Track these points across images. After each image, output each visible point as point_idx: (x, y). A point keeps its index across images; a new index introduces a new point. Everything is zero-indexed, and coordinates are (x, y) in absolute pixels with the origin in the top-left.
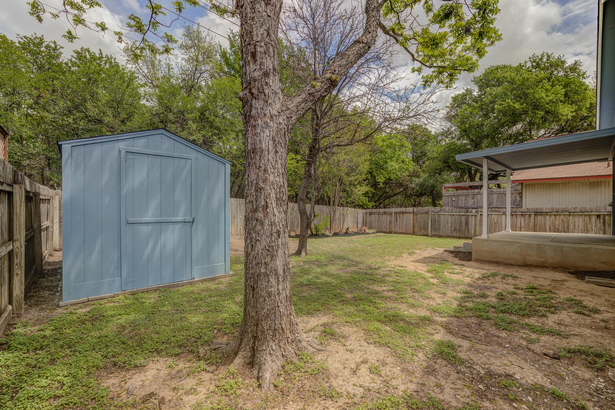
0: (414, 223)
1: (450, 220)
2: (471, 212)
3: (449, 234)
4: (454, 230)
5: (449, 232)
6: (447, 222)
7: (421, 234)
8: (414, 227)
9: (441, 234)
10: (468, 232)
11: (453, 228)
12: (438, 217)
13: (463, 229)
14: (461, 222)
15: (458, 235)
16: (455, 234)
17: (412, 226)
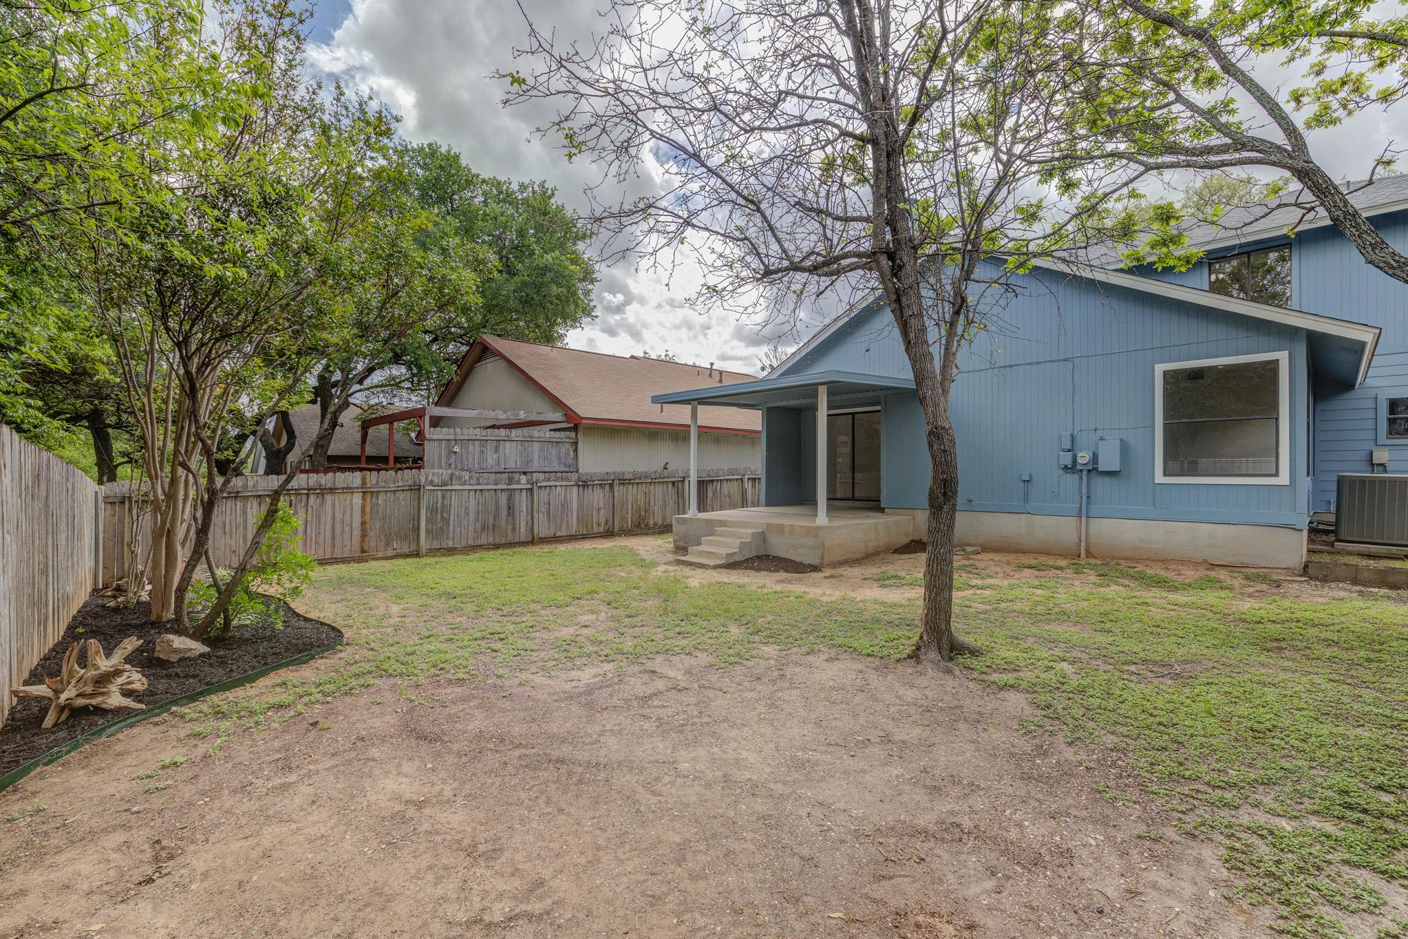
0: (363, 523)
1: (472, 503)
2: (518, 482)
3: (471, 542)
4: (483, 530)
5: (471, 535)
6: (467, 508)
7: (390, 553)
8: (364, 535)
9: (451, 544)
10: (514, 529)
11: (479, 525)
12: (443, 498)
13: (503, 523)
14: (497, 508)
15: (491, 540)
16: (484, 540)
17: (357, 532)
